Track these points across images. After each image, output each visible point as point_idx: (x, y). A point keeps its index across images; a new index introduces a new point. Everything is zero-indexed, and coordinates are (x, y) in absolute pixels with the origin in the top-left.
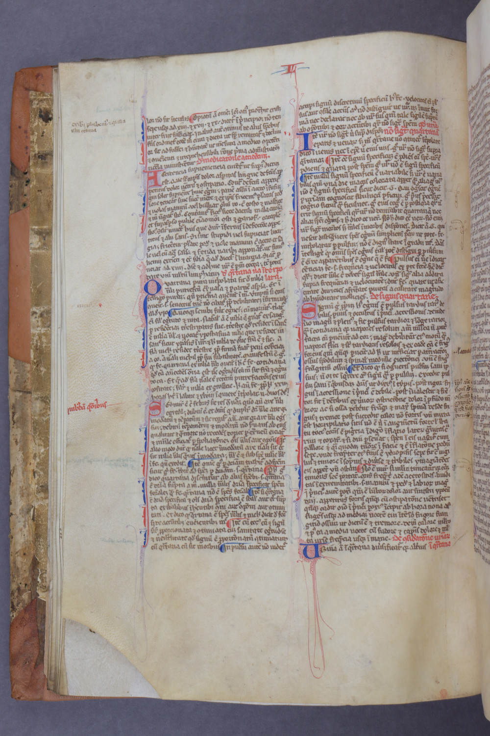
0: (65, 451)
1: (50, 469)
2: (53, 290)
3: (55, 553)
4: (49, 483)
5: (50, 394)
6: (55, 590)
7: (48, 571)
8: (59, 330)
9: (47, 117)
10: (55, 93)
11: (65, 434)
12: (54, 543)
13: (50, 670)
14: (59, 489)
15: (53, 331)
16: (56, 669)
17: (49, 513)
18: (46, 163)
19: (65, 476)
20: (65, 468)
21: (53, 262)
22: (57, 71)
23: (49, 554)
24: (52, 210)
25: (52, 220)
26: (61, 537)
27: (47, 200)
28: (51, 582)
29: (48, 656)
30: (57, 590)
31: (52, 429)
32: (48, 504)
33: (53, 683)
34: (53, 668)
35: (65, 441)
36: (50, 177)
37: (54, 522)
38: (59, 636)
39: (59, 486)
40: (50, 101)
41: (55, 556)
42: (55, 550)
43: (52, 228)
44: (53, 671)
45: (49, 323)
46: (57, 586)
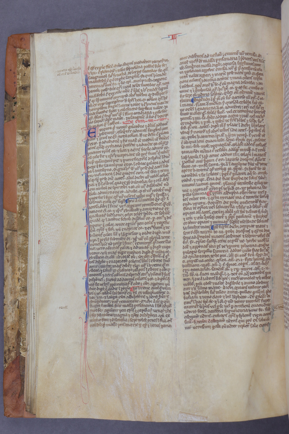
0: (37, 266)
1: (28, 277)
2: (30, 169)
3: (31, 328)
4: (28, 286)
5: (28, 232)
6: (31, 350)
7: (27, 339)
8: (34, 193)
9: (27, 64)
10: (31, 49)
11: (37, 256)
12: (30, 322)
13: (27, 399)
14: (33, 289)
15: (30, 194)
16: (31, 398)
17: (27, 304)
18: (27, 92)
19: (37, 282)
20: (37, 277)
21: (30, 152)
22: (33, 36)
23: (27, 328)
24: (30, 121)
25: (30, 126)
26: (34, 318)
27: (27, 115)
28: (28, 346)
29: (26, 390)
30: (32, 350)
31: (29, 253)
32: (27, 298)
33: (29, 407)
34: (30, 398)
35: (37, 260)
36: (28, 100)
37: (30, 309)
38: (33, 379)
39: (33, 288)
40: (29, 54)
41: (30, 330)
42: (30, 327)
43: (30, 131)
44: (29, 400)
45: (28, 189)
46: (32, 348)
